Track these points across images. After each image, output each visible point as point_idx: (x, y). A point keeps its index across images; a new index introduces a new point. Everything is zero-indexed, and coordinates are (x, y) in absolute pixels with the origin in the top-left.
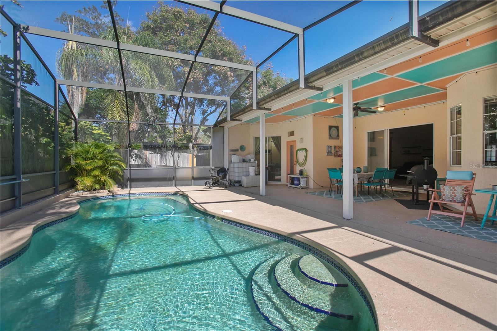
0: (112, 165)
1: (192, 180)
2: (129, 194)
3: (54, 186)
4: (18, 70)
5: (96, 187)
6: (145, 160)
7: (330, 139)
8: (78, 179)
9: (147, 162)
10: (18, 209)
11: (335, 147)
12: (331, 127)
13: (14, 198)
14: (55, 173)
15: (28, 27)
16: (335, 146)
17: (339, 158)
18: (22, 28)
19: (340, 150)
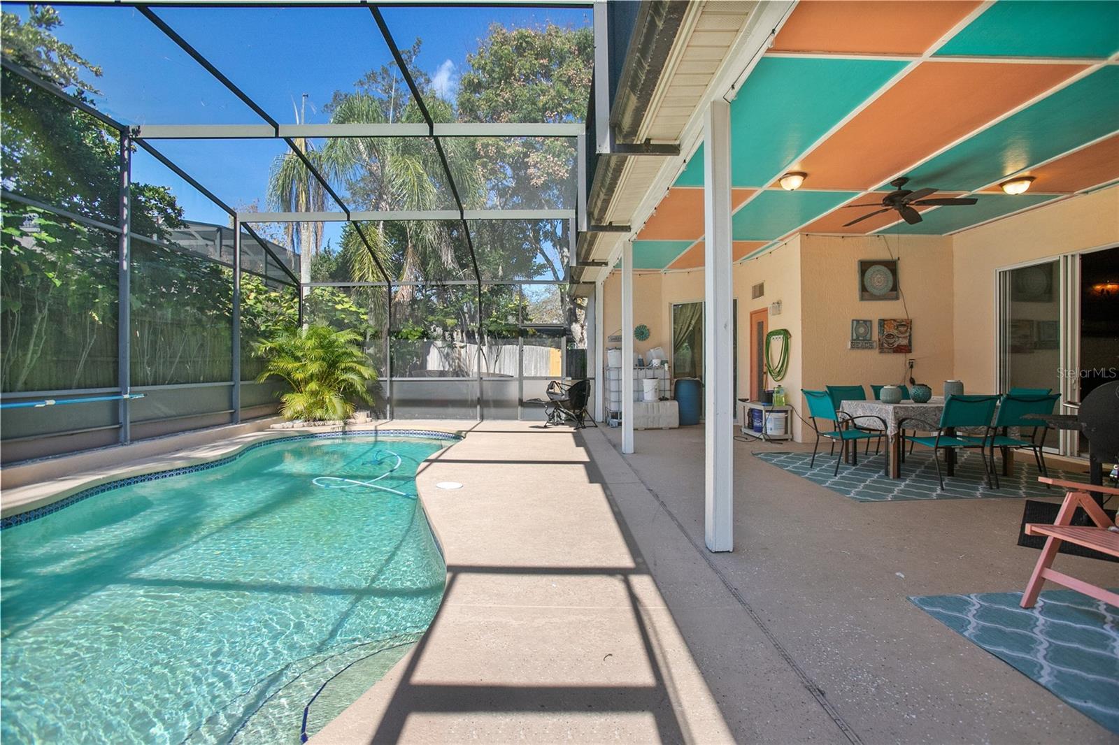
0: (346, 370)
1: (519, 408)
2: (376, 431)
3: (232, 409)
4: (124, 205)
5: (318, 414)
6: (457, 361)
7: (862, 298)
8: (286, 398)
9: (462, 365)
10: (122, 445)
11: (882, 322)
12: (865, 266)
13: (117, 426)
14: (233, 386)
15: (139, 127)
16: (884, 320)
17: (901, 358)
18: (131, 131)
19: (901, 332)
